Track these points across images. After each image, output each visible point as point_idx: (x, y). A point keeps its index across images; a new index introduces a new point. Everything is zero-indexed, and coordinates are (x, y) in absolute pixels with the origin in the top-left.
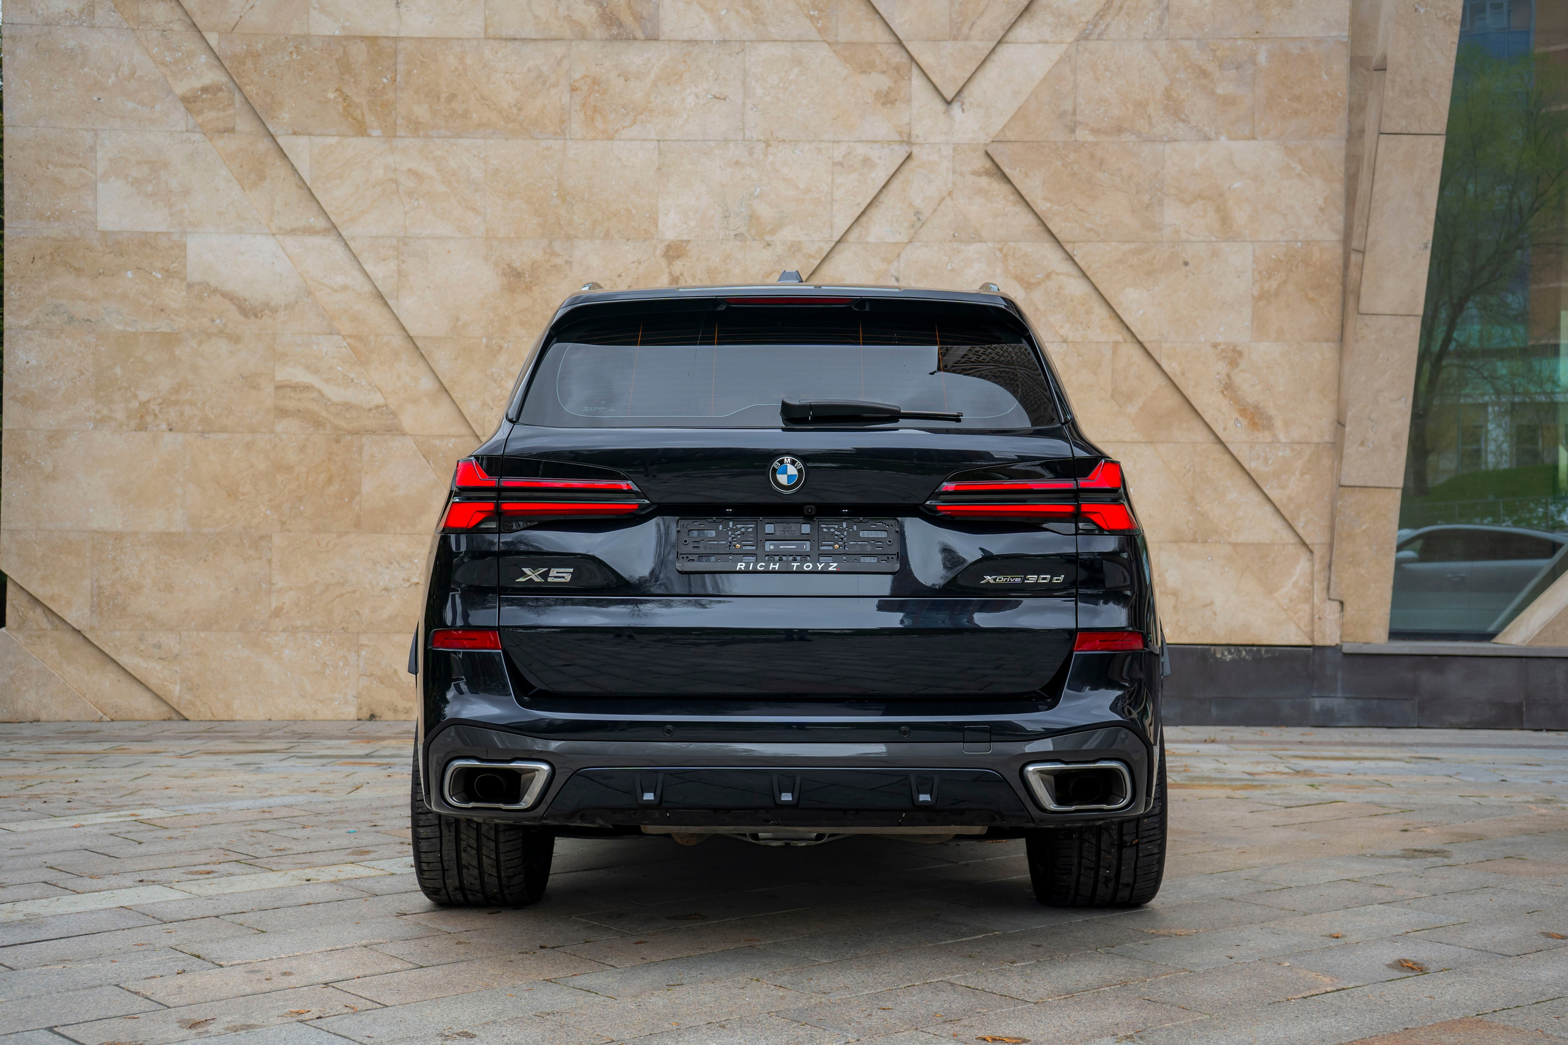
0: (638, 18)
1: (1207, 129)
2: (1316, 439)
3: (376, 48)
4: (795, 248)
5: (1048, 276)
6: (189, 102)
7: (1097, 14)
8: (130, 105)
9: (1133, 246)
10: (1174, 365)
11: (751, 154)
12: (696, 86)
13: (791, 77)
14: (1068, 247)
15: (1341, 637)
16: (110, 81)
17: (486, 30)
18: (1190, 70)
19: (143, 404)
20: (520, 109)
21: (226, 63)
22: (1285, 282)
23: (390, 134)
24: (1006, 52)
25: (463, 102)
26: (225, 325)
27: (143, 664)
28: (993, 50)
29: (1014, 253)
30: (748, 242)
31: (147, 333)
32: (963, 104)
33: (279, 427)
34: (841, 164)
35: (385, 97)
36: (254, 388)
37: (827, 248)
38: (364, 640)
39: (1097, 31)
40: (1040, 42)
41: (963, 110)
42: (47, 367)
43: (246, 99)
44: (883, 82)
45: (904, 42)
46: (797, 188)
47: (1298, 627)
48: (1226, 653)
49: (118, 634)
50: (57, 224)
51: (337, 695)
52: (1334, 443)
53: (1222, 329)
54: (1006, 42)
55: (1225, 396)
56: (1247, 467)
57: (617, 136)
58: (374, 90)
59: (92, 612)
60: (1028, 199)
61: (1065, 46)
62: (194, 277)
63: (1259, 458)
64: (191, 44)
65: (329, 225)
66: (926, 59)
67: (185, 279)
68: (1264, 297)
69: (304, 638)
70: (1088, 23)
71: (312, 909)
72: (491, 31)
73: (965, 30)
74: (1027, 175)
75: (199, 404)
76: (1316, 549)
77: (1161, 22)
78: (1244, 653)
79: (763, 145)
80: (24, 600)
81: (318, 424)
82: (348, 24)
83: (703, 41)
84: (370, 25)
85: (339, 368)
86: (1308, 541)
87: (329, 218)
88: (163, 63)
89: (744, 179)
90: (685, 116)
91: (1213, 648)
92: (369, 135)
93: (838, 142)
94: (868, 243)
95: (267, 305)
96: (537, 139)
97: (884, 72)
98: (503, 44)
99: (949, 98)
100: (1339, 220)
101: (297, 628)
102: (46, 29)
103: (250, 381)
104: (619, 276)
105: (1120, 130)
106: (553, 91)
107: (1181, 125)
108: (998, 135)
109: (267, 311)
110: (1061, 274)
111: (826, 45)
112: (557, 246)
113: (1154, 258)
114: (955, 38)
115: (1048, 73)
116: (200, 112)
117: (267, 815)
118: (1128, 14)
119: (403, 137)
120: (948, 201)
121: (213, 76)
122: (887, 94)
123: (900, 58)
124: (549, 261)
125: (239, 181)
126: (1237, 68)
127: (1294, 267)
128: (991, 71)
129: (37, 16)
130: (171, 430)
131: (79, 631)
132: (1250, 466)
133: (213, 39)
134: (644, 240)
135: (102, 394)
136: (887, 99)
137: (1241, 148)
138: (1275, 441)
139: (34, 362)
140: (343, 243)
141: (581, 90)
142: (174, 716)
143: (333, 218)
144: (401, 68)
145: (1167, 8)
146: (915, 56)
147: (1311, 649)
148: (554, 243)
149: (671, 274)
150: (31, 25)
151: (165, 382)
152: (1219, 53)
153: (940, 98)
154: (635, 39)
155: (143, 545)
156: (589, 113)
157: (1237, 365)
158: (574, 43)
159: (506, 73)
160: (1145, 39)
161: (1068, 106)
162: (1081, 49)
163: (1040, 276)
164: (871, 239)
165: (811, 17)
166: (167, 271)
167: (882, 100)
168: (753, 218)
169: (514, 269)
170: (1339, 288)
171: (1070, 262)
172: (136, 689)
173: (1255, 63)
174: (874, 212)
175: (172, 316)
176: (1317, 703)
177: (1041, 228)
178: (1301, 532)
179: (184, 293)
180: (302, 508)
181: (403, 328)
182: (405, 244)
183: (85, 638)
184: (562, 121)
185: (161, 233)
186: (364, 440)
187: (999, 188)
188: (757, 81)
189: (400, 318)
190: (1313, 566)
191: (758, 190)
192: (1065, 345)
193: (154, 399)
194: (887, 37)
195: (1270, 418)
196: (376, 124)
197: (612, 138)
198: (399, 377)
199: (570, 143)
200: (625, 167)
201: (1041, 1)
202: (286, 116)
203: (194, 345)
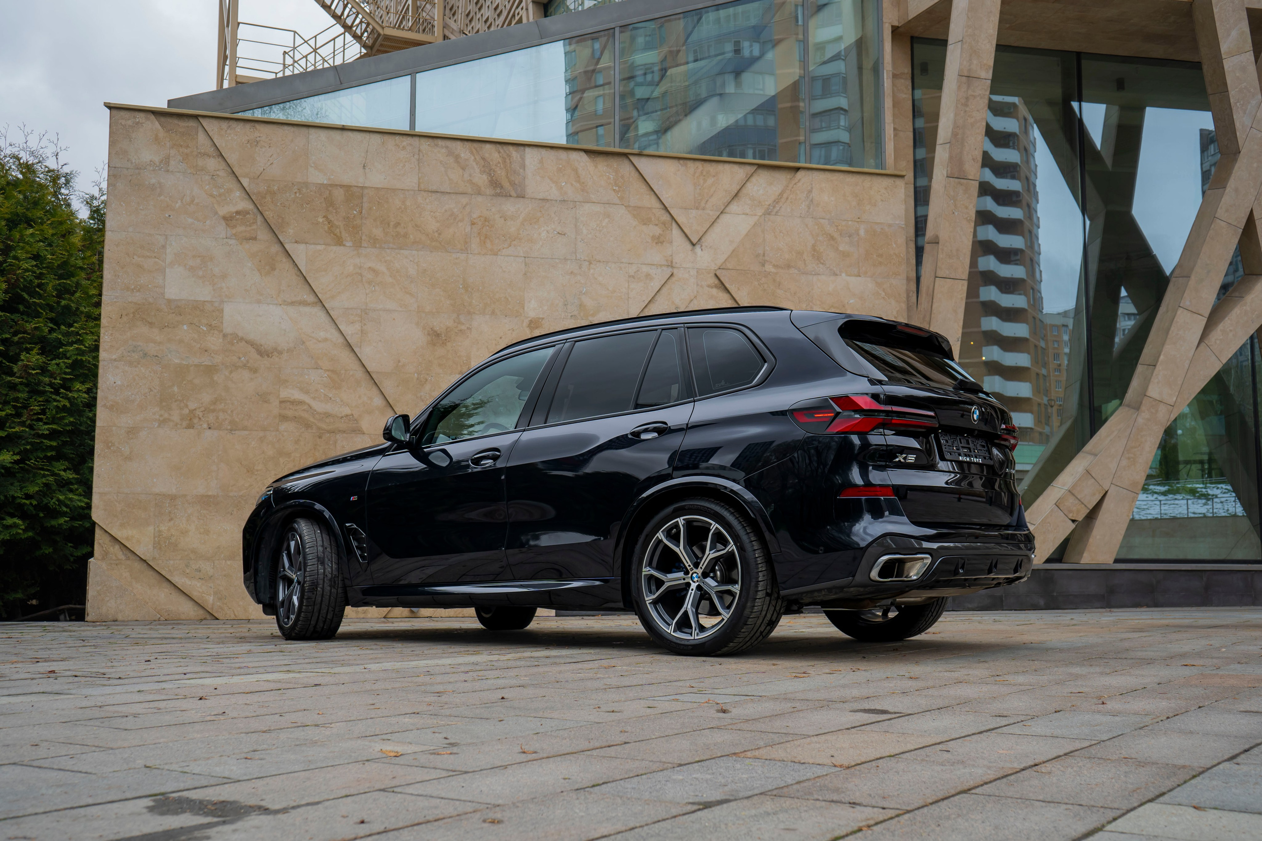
0: (513, 184)
1: (835, 269)
3: (350, 193)
6: (228, 220)
7: (775, 201)
8: (190, 220)
11: (580, 268)
12: (547, 226)
13: (604, 224)
16: (177, 205)
17: (419, 185)
18: (825, 236)
19: (191, 412)
20: (440, 234)
21: (253, 198)
23: (358, 245)
24: (725, 218)
25: (404, 228)
26: (248, 361)
27: (188, 582)
28: (718, 217)
30: (578, 320)
31: (195, 365)
32: (701, 246)
33: (283, 427)
34: (633, 277)
35: (355, 223)
36: (266, 402)
39: (775, 210)
40: (743, 214)
41: (702, 250)
42: (128, 386)
43: (265, 219)
44: (657, 231)
45: (669, 209)
46: (608, 289)
49: (172, 562)
50: (138, 294)
54: (725, 213)
57: (499, 253)
58: (348, 218)
59: (154, 548)
60: (739, 303)
61: (757, 218)
62: (228, 329)
64: (231, 184)
65: (316, 300)
66: (681, 219)
67: (222, 331)
70: (769, 205)
72: (422, 187)
73: (703, 204)
74: (739, 289)
75: (229, 412)
77: (809, 208)
79: (587, 263)
80: (106, 540)
81: (308, 426)
82: (332, 177)
83: (551, 200)
84: (346, 179)
85: (322, 391)
87: (317, 296)
88: (212, 196)
89: (576, 283)
90: (541, 243)
92: (344, 245)
93: (632, 264)
95: (276, 349)
96: (450, 252)
97: (656, 225)
98: (430, 194)
99: (694, 242)
102: (137, 171)
103: (264, 397)
104: (501, 338)
105: (789, 267)
106: (460, 224)
107: (821, 266)
108: (721, 265)
109: (275, 353)
111: (624, 207)
112: (462, 318)
114: (697, 209)
115: (749, 231)
116: (234, 227)
118: (791, 202)
119: (366, 248)
120: (695, 302)
121: (245, 205)
122: (658, 238)
123: (666, 217)
124: (457, 327)
125: (259, 270)
126: (850, 236)
128: (717, 228)
129: (132, 163)
130: (210, 428)
131: (145, 561)
133: (245, 182)
134: (517, 317)
135: (164, 404)
136: (659, 240)
137: (853, 280)
139: (119, 383)
140: (325, 311)
141: (478, 224)
142: (208, 617)
143: (320, 296)
144: (365, 205)
145: (812, 201)
146: (675, 217)
148: (460, 317)
150: (127, 169)
151: (206, 398)
152: (839, 228)
153: (689, 242)
154: (510, 196)
155: (190, 504)
156: (482, 238)
158: (473, 196)
159: (432, 212)
160: (800, 216)
161: (760, 252)
162: (766, 219)
165: (614, 190)
166: (210, 325)
167: (656, 241)
168: (582, 306)
169: (436, 332)
172: (182, 599)
173: (858, 235)
174: (652, 307)
175: (212, 355)
179: (221, 340)
181: (364, 366)
182: (366, 314)
183: (148, 565)
184: (466, 243)
185: (207, 301)
186: (338, 436)
187: (722, 295)
188: (584, 225)
189: (361, 359)
191: (585, 289)
193: (199, 408)
194: (658, 205)
196: (349, 239)
197: (496, 254)
198: (360, 397)
199: (470, 256)
200: (504, 272)
201: (744, 191)
202: (291, 231)
203: (227, 374)
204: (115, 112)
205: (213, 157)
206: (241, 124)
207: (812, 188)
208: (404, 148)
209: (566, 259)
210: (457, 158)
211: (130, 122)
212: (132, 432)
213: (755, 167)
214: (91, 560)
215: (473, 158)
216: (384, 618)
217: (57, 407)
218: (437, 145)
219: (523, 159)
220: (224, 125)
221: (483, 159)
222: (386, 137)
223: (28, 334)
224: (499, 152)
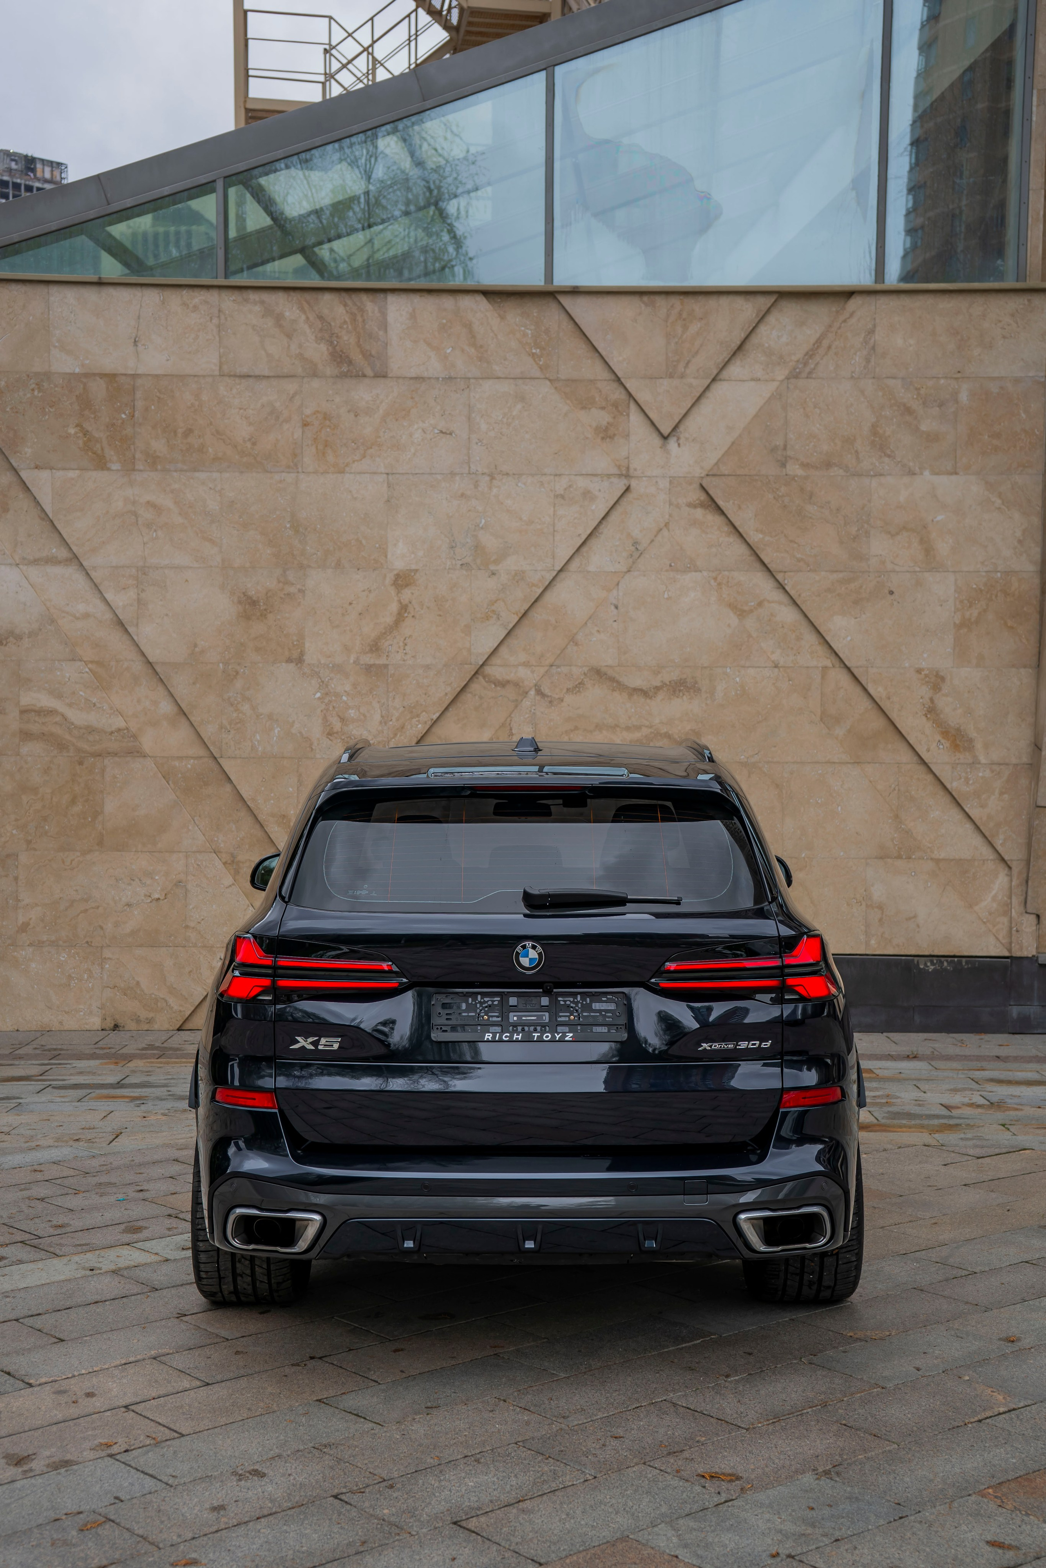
0: (367, 355)
1: (911, 464)
2: (1014, 761)
3: (115, 385)
4: (519, 577)
5: (760, 604)
7: (807, 354)
9: (841, 575)
10: (880, 689)
11: (476, 486)
12: (423, 422)
13: (514, 413)
14: (780, 577)
15: (1037, 948)
17: (220, 367)
18: (895, 408)
20: (254, 444)
22: (985, 611)
23: (129, 467)
24: (721, 390)
25: (199, 437)
28: (708, 387)
29: (728, 582)
30: (473, 571)
32: (678, 439)
33: (25, 750)
34: (563, 497)
35: (124, 432)
37: (549, 577)
38: (107, 953)
39: (807, 370)
40: (752, 380)
41: (679, 445)
44: (603, 417)
45: (623, 380)
46: (521, 519)
47: (997, 939)
48: (929, 964)
51: (82, 1007)
52: (1031, 764)
53: (925, 655)
54: (720, 380)
55: (928, 719)
56: (949, 786)
57: (347, 469)
58: (113, 425)
60: (741, 530)
61: (776, 384)
63: (960, 778)
65: (70, 555)
66: (643, 396)
68: (965, 624)
69: (49, 953)
70: (798, 361)
71: (99, 1309)
72: (226, 369)
73: (681, 368)
74: (740, 508)
76: (1014, 865)
77: (868, 361)
78: (945, 964)
79: (487, 478)
81: (62, 746)
82: (87, 362)
83: (430, 378)
84: (109, 363)
85: (81, 693)
86: (1006, 858)
87: (70, 549)
89: (469, 511)
90: (413, 450)
91: (916, 959)
92: (109, 469)
93: (560, 475)
94: (588, 572)
95: (11, 633)
96: (271, 472)
97: (603, 408)
98: (237, 380)
99: (666, 433)
100: (1036, 551)
101: (43, 942)
104: (350, 604)
105: (828, 465)
106: (286, 426)
107: (886, 460)
108: (712, 469)
109: (11, 639)
110: (773, 602)
111: (548, 383)
112: (291, 576)
113: (861, 587)
114: (671, 376)
115: (760, 410)
117: (39, 1176)
118: (836, 354)
119: (141, 471)
120: (665, 532)
122: (606, 429)
123: (618, 395)
124: (282, 589)
126: (941, 406)
127: (994, 597)
128: (706, 407)
132: (952, 785)
134: (374, 570)
136: (606, 434)
137: (944, 482)
138: (975, 763)
140: (84, 573)
141: (313, 425)
143: (74, 548)
144: (139, 404)
145: (873, 348)
146: (633, 393)
147: (1009, 960)
148: (287, 573)
149: (400, 602)
152: (922, 392)
153: (657, 433)
154: (364, 376)
156: (320, 447)
157: (940, 689)
158: (305, 380)
159: (240, 409)
160: (852, 377)
161: (779, 442)
162: (792, 387)
163: (753, 604)
164: (592, 568)
165: (533, 355)
167: (601, 435)
168: (478, 548)
169: (250, 598)
170: (1038, 616)
171: (781, 590)
173: (957, 401)
174: (594, 544)
176: (1015, 1011)
177: (753, 558)
178: (999, 848)
180: (47, 827)
181: (143, 654)
182: (144, 574)
184: (295, 455)
186: (106, 761)
187: (713, 519)
188: (482, 417)
189: (140, 645)
190: (1011, 880)
191: (483, 521)
192: (776, 670)
194: (606, 375)
195: (971, 741)
196: (115, 458)
197: (342, 472)
198: (139, 701)
199: (302, 476)
200: (356, 499)
201: (755, 340)
202: (29, 451)
207: (875, 326)
208: (196, 308)
209: (453, 474)
210: (279, 319)
213: (772, 299)
215: (303, 317)
216: (179, 1030)
218: (246, 300)
219: (384, 314)
221: (321, 318)
222: (168, 293)
224: (345, 305)
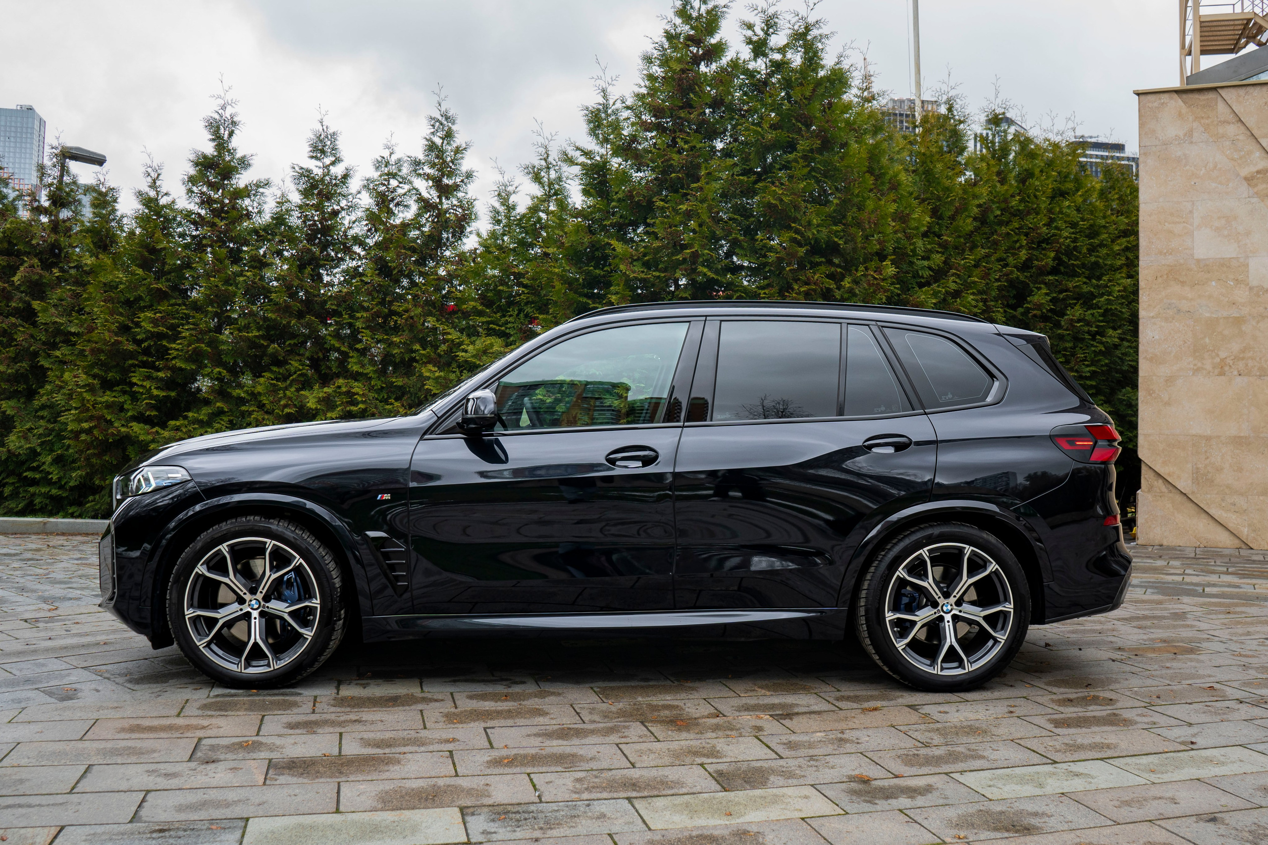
6: (1249, 180)
8: (1214, 185)
16: (1202, 173)
19: (1222, 360)
27: (1225, 515)
31: (1224, 317)
42: (1164, 339)
49: (1209, 496)
50: (1170, 257)
59: (1193, 483)
62: (1254, 282)
64: (1251, 146)
67: (1248, 284)
75: (1258, 359)
80: (1151, 474)
88: (1233, 159)
102: (1164, 147)
116: (1256, 185)
121: (1264, 164)
129: (1160, 140)
130: (1240, 374)
131: (1185, 494)
133: (1265, 142)
135: (1197, 354)
139: (1157, 337)
142: (1243, 546)
150: (1156, 146)
151: (1235, 347)
155: (1223, 444)
166: (1237, 280)
172: (1220, 529)
175: (1240, 307)
179: (1247, 293)
183: (1188, 497)
185: (1233, 258)
193: (1230, 356)
203: (1254, 324)
204: (1142, 97)
205: (1233, 123)
206: (1258, 88)
211: (1156, 104)
212: (1170, 380)
214: (1139, 492)
217: (1094, 351)
220: (1242, 91)
223: (1070, 292)
